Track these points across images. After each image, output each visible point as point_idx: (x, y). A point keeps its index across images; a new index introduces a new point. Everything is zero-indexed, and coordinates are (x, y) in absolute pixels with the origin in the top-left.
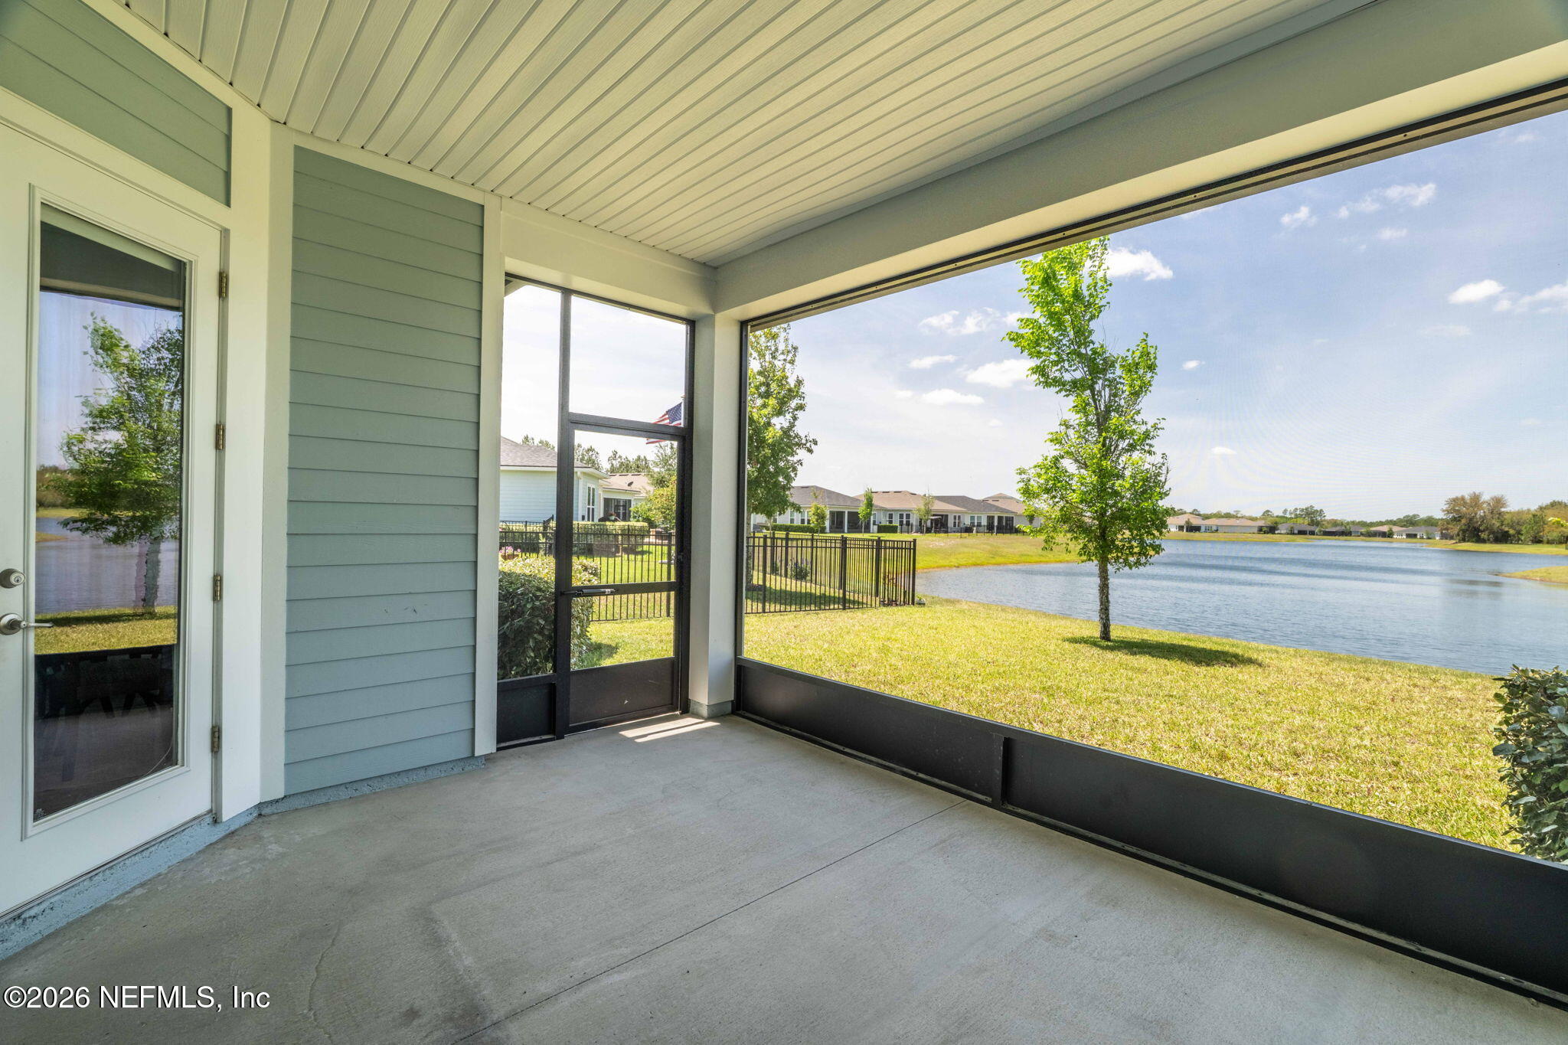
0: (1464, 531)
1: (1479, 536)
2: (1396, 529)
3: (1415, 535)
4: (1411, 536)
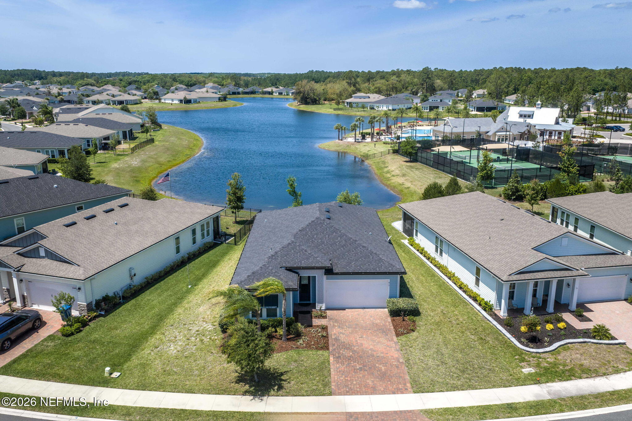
0: (301, 99)
1: (307, 101)
2: (274, 89)
3: (282, 93)
4: (280, 94)
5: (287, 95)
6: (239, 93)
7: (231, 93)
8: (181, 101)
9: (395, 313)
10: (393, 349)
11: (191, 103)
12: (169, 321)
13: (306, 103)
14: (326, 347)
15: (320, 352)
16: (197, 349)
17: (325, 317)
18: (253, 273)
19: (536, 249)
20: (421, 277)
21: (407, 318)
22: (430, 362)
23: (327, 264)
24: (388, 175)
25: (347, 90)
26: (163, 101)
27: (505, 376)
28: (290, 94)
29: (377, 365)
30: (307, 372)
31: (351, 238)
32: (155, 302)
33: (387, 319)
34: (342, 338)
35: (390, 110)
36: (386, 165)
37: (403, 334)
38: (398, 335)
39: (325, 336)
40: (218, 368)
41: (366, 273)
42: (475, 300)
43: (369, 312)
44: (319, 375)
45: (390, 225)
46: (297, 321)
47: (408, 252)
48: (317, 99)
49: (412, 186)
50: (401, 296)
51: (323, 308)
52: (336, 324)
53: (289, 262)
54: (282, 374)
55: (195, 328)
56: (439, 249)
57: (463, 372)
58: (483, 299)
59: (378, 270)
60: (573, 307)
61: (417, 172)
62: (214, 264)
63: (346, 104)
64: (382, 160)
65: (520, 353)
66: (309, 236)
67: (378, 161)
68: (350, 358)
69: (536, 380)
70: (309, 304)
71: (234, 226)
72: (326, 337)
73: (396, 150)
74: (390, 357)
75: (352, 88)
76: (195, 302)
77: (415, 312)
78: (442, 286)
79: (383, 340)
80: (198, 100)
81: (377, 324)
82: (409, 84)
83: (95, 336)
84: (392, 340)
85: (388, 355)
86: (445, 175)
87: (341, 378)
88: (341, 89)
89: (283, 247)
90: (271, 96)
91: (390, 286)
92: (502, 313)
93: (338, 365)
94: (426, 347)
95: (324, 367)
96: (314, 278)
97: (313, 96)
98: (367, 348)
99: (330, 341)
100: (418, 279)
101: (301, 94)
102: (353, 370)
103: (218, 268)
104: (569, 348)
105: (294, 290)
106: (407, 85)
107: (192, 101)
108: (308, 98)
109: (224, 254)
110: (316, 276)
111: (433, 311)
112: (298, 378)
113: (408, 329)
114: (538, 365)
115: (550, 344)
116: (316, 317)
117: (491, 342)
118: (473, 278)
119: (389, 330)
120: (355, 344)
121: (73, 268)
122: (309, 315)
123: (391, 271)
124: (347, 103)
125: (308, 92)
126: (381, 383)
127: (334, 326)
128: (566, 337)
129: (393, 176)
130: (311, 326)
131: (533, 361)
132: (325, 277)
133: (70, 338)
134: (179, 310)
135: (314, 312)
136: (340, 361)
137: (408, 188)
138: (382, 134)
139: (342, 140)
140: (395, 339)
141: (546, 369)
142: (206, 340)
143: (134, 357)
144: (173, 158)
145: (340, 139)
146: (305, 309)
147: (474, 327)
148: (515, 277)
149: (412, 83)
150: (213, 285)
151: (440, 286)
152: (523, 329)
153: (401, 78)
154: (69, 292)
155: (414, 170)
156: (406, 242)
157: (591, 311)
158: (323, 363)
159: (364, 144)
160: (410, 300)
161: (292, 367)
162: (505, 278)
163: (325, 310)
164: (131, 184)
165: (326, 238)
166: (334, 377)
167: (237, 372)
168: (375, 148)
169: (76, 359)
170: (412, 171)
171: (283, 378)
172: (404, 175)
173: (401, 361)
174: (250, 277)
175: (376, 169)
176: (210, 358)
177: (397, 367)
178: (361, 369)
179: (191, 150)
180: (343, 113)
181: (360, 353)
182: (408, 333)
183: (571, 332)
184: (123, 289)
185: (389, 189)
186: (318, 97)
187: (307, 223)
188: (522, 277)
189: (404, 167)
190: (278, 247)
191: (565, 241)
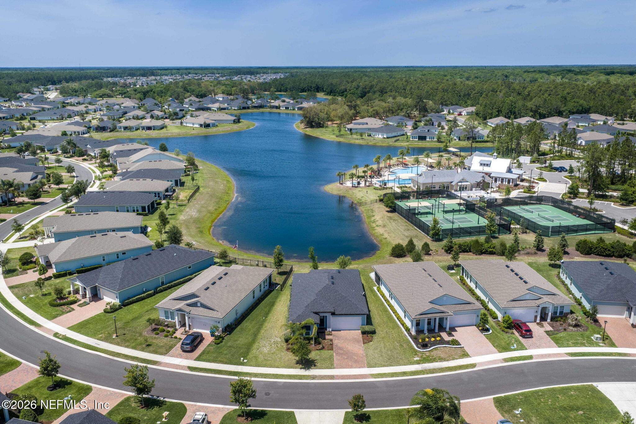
1: (312, 124)
2: (281, 103)
3: (288, 108)
5: (293, 110)
6: (248, 108)
7: (242, 108)
8: (201, 125)
9: (364, 333)
10: (361, 349)
11: (210, 127)
12: (259, 336)
13: (312, 127)
14: (332, 349)
15: (330, 351)
16: (276, 350)
17: (331, 335)
18: (299, 315)
19: (431, 302)
20: (380, 312)
21: (369, 335)
22: (376, 355)
23: (333, 310)
24: (374, 225)
25: (348, 114)
26: (184, 124)
27: (406, 361)
28: (296, 109)
29: (354, 356)
30: (324, 360)
31: (344, 296)
32: (250, 327)
33: (360, 335)
34: (339, 345)
35: (384, 138)
36: (374, 214)
37: (366, 343)
38: (364, 343)
40: (287, 358)
41: (350, 314)
42: (403, 325)
43: (352, 332)
44: (329, 361)
45: (369, 276)
46: (319, 337)
47: (375, 295)
48: (321, 121)
49: (388, 237)
50: (367, 324)
51: (330, 330)
53: (315, 309)
55: (273, 341)
56: (391, 295)
57: (389, 359)
58: (406, 325)
59: (356, 313)
60: (448, 329)
61: (393, 224)
62: (272, 304)
63: (347, 131)
64: (372, 208)
65: (416, 351)
66: (323, 294)
67: (368, 208)
68: (342, 354)
69: (418, 363)
70: (324, 328)
71: (277, 277)
72: (332, 344)
73: (382, 200)
75: (353, 111)
76: (268, 327)
77: (374, 332)
79: (357, 346)
80: (215, 124)
81: (355, 338)
82: (404, 106)
83: (229, 344)
84: (361, 346)
85: (359, 352)
86: (412, 227)
87: (338, 362)
88: (343, 112)
89: (311, 301)
90: (278, 111)
91: (362, 320)
92: (413, 333)
93: (337, 357)
94: (376, 349)
95: (331, 358)
96: (326, 316)
97: (317, 120)
98: (350, 349)
99: (334, 346)
100: (378, 313)
102: (343, 359)
103: (275, 307)
104: (438, 349)
105: (317, 324)
106: (402, 107)
107: (211, 125)
108: (313, 122)
109: (276, 297)
110: (328, 315)
111: (382, 331)
112: (321, 362)
113: (369, 340)
114: (421, 357)
115: (430, 347)
116: (327, 335)
117: (404, 347)
118: (404, 314)
119: (360, 341)
120: (344, 347)
121: (215, 312)
122: (324, 334)
123: (362, 313)
124: (348, 129)
125: (313, 117)
127: (336, 339)
128: (439, 344)
129: (377, 226)
130: (325, 339)
131: (420, 355)
132: (331, 316)
133: (219, 345)
134: (262, 331)
135: (326, 333)
136: (338, 355)
137: (386, 238)
138: (374, 177)
139: (342, 184)
140: (362, 344)
141: (424, 358)
142: (279, 346)
143: (250, 354)
144: (218, 206)
145: (341, 182)
146: (322, 331)
147: (399, 339)
148: (418, 317)
150: (275, 317)
151: (389, 317)
152: (420, 341)
153: (396, 100)
154: (215, 324)
155: (392, 221)
156: (375, 288)
157: (456, 331)
158: (331, 356)
160: (371, 327)
161: (318, 357)
162: (414, 316)
164: (199, 235)
165: (331, 295)
166: (336, 361)
167: (296, 359)
168: (367, 195)
169: (226, 354)
170: (390, 222)
171: (315, 361)
172: (384, 226)
173: (364, 355)
174: (298, 318)
175: (366, 217)
176: (283, 354)
177: (362, 357)
178: (347, 358)
179: (228, 195)
180: (344, 141)
181: (347, 351)
182: (369, 342)
183: (442, 342)
185: (373, 238)
187: (322, 287)
188: (422, 316)
189: (385, 217)
190: (309, 301)
191: (445, 298)
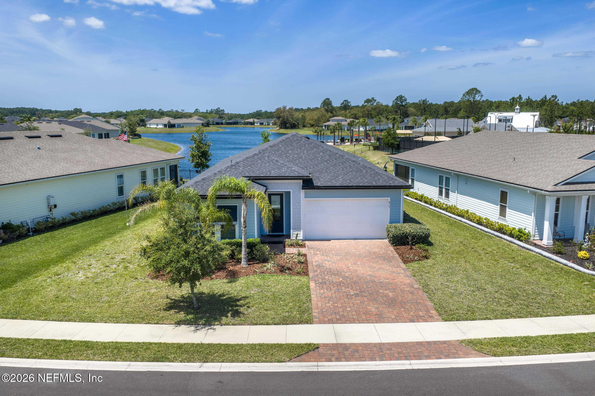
0: (281, 123)
1: (286, 125)
2: (256, 120)
3: (263, 123)
4: (262, 124)
5: (268, 125)
6: (222, 124)
7: (215, 123)
8: (165, 126)
9: (399, 241)
10: (401, 275)
11: (175, 127)
12: (88, 251)
13: (286, 128)
14: (306, 273)
15: (296, 278)
17: (303, 246)
19: (584, 158)
21: (415, 247)
22: (461, 288)
23: (305, 173)
26: (148, 126)
28: (271, 124)
29: (381, 291)
30: (275, 298)
31: (337, 154)
33: (388, 248)
34: (327, 265)
37: (412, 261)
38: (406, 262)
39: (303, 263)
41: (358, 187)
43: (362, 242)
44: (293, 301)
48: (296, 124)
50: (405, 222)
51: (301, 237)
52: (318, 253)
53: (253, 172)
54: (238, 300)
56: (444, 190)
57: (513, 298)
58: (514, 229)
59: (374, 184)
63: (324, 128)
65: (589, 278)
66: (282, 151)
68: (339, 284)
70: (282, 235)
73: (377, 147)
74: (399, 283)
75: (330, 114)
78: (454, 224)
79: (385, 267)
80: (182, 125)
81: (374, 253)
82: (383, 111)
84: (400, 267)
85: (396, 281)
87: (327, 305)
88: (319, 115)
89: (246, 158)
90: (253, 126)
91: (391, 207)
92: (546, 240)
93: (322, 291)
96: (288, 194)
97: (292, 120)
98: (363, 274)
99: (310, 267)
101: (281, 119)
102: (346, 296)
108: (287, 123)
110: (291, 191)
112: (261, 303)
113: (419, 256)
116: (290, 245)
117: (540, 269)
118: (496, 208)
119: (393, 257)
120: (345, 270)
122: (281, 245)
123: (392, 185)
124: (325, 126)
125: (287, 117)
126: (390, 310)
127: (316, 254)
130: (283, 253)
132: (302, 193)
134: (106, 243)
135: (288, 241)
136: (325, 286)
140: (403, 265)
146: (276, 239)
148: (562, 188)
149: (386, 111)
152: (582, 254)
158: (300, 288)
159: (344, 146)
161: (252, 292)
162: (550, 188)
163: (303, 240)
165: (304, 153)
167: (167, 298)
168: (355, 148)
171: (238, 303)
173: (416, 286)
174: (198, 183)
177: (412, 293)
178: (357, 295)
181: (354, 279)
182: (420, 260)
184: (37, 220)
186: (296, 121)
